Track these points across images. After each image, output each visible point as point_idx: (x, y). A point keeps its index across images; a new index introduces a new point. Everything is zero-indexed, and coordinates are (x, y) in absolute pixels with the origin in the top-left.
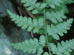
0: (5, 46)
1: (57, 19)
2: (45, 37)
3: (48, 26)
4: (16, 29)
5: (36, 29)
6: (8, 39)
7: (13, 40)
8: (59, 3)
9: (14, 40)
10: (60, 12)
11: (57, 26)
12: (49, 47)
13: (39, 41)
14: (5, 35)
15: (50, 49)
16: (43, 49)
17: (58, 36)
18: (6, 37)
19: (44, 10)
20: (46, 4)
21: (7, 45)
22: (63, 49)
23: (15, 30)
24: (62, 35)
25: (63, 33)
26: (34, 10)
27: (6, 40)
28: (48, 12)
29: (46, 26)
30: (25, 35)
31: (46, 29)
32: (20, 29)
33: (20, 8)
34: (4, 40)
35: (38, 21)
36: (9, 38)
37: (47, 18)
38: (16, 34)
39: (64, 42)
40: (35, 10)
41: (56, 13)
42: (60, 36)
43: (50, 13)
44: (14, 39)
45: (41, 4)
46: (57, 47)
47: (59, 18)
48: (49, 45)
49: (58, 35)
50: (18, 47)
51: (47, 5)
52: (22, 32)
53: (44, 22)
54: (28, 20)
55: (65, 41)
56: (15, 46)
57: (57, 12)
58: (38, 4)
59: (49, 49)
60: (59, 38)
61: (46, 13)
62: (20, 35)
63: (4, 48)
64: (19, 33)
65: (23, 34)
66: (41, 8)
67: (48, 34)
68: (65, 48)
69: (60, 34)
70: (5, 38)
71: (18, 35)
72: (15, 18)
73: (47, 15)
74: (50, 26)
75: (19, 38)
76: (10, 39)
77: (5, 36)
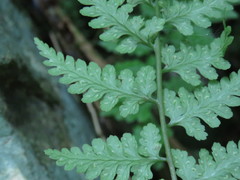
0: (6, 163)
1: (198, 72)
2: (158, 130)
3: (169, 95)
4: (44, 105)
5: (129, 103)
6: (18, 137)
7: (32, 141)
8: (205, 16)
9: (38, 143)
10: (210, 48)
11: (198, 94)
12: (173, 162)
13: (139, 145)
14: (7, 125)
15: (176, 169)
16: (152, 169)
17: (203, 127)
18: (12, 133)
19: (157, 41)
20: (162, 21)
21: (13, 157)
22: (218, 169)
23: (41, 109)
24: (215, 123)
25: (218, 117)
26: (124, 41)
27: (10, 142)
28: (171, 49)
29: (163, 94)
30: (73, 126)
31: (163, 104)
32: (56, 107)
33: (59, 35)
34: (6, 143)
35: (135, 76)
36: (21, 134)
37: (166, 67)
38: (44, 121)
39: (223, 149)
40: (128, 41)
41: (195, 50)
42: (208, 128)
43: (176, 52)
44: (36, 138)
45: (148, 21)
46: (197, 163)
47: (205, 67)
48: (172, 157)
49: (203, 122)
50: (70, 162)
51: (166, 24)
52: (64, 117)
53: (156, 80)
54: (105, 75)
55: (224, 145)
56: (61, 159)
57: (198, 47)
58: (138, 21)
59: (172, 169)
60: (207, 134)
61: (163, 49)
62: (58, 127)
63: (5, 169)
64: (55, 120)
65: (66, 122)
66: (145, 33)
67: (168, 120)
68: (226, 166)
69: (207, 121)
70: (6, 136)
71: (52, 124)
72: (59, 67)
73: (167, 58)
74: (177, 96)
75: (52, 134)
76: (24, 139)
77: (9, 129)
